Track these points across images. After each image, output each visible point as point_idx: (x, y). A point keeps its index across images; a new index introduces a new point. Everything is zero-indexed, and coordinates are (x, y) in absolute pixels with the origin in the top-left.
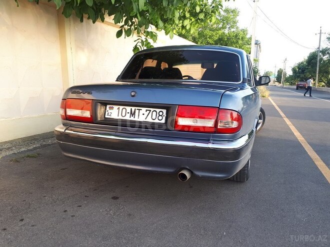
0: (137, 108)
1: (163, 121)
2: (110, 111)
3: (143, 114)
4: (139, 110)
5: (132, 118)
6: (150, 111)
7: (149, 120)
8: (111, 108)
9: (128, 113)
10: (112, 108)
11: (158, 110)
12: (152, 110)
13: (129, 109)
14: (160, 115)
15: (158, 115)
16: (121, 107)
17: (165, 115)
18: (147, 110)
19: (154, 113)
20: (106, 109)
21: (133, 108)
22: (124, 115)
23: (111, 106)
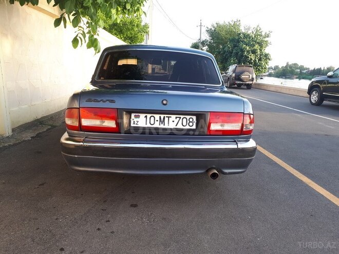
0: (166, 116)
1: (194, 127)
2: (136, 120)
3: (173, 121)
4: (169, 117)
5: (162, 126)
6: (180, 118)
7: (180, 126)
8: (136, 117)
9: (157, 121)
10: (138, 117)
11: (188, 117)
12: (182, 117)
13: (157, 117)
14: (190, 122)
15: (188, 122)
16: (149, 116)
17: (196, 122)
18: (176, 118)
19: (185, 120)
20: (130, 118)
21: (162, 116)
22: (152, 123)
23: (137, 114)
